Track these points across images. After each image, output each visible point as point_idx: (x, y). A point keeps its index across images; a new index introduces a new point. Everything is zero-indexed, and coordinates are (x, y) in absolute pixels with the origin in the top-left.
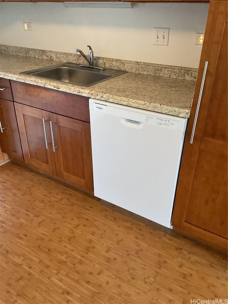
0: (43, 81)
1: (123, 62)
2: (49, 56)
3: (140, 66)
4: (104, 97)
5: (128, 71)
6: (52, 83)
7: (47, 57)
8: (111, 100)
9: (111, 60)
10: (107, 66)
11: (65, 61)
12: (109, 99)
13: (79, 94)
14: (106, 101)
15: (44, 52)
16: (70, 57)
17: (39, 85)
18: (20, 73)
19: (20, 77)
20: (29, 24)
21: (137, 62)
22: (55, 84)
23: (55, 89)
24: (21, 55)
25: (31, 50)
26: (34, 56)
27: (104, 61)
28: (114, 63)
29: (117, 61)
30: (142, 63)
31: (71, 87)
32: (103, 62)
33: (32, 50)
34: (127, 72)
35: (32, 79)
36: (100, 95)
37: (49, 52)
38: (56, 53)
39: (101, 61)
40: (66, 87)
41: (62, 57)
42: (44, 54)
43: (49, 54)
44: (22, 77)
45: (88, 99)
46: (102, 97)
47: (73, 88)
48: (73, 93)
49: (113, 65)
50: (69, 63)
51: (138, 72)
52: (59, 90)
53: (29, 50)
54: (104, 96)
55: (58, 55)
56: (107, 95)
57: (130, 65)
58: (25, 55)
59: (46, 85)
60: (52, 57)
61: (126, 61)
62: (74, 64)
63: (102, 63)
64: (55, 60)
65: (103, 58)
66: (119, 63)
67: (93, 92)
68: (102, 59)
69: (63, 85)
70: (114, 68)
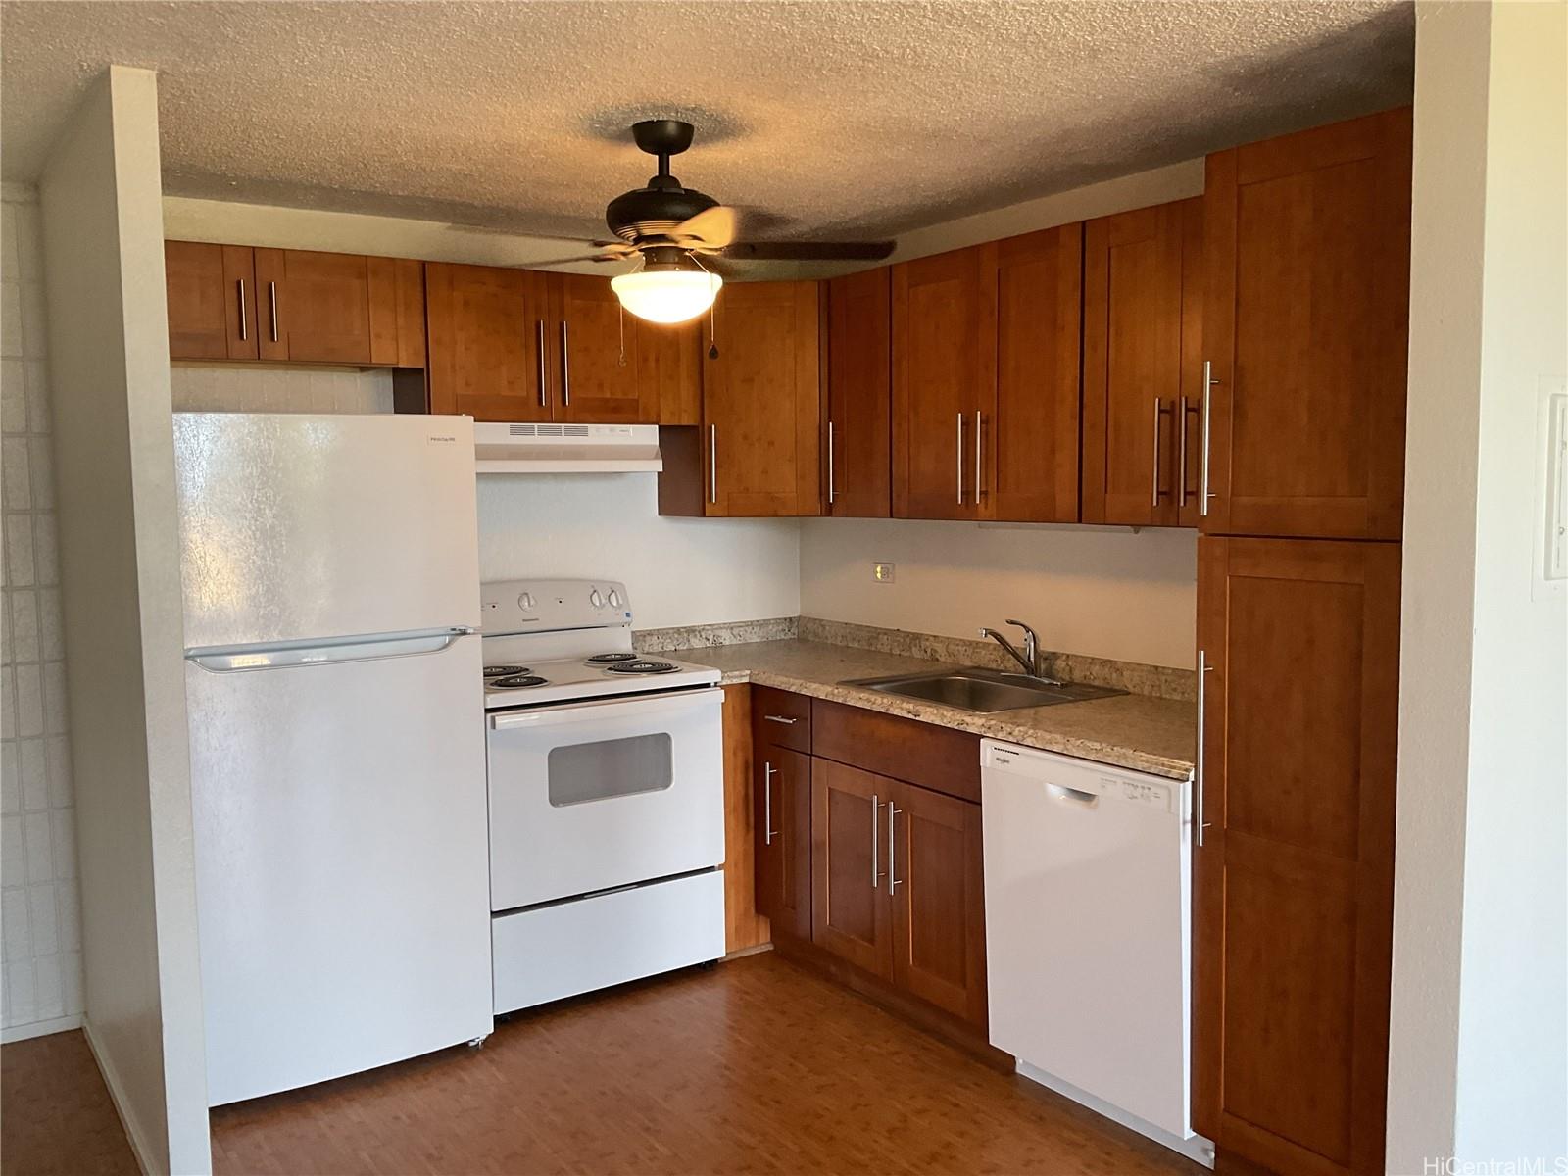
0: (885, 700)
1: (1119, 665)
2: (929, 650)
3: (1163, 678)
4: (1014, 734)
5: (1131, 689)
6: (904, 705)
7: (923, 652)
8: (1028, 742)
9: (1090, 660)
10: (1078, 676)
11: (968, 663)
12: (1024, 739)
13: (962, 728)
14: (1018, 743)
15: (917, 637)
16: (983, 652)
17: (876, 708)
18: (838, 684)
19: (836, 691)
20: (888, 566)
21: (1157, 668)
22: (911, 706)
23: (911, 716)
24: (856, 645)
25: (885, 634)
26: (891, 649)
27: (1070, 664)
28: (1096, 669)
29: (1104, 662)
30: (1169, 668)
31: (945, 713)
32: (1068, 665)
33: (886, 632)
34: (1129, 693)
35: (862, 695)
36: (1007, 728)
37: (931, 638)
38: (948, 641)
39: (1060, 664)
40: (935, 712)
41: (962, 652)
42: (916, 646)
43: (928, 643)
44: (840, 690)
45: (977, 738)
46: (1010, 734)
47: (949, 714)
48: (949, 726)
49: (1094, 673)
50: (978, 668)
51: (1158, 695)
52: (917, 719)
53: (879, 634)
54: (1016, 733)
55: (951, 647)
56: (1021, 728)
57: (1136, 674)
58: (867, 647)
59: (891, 709)
60: (936, 651)
61: (1129, 664)
62: (991, 670)
63: (1064, 670)
64: (942, 659)
65: (1068, 656)
66: (1107, 670)
67: (993, 722)
68: (1064, 657)
69: (928, 709)
70: (1096, 683)
